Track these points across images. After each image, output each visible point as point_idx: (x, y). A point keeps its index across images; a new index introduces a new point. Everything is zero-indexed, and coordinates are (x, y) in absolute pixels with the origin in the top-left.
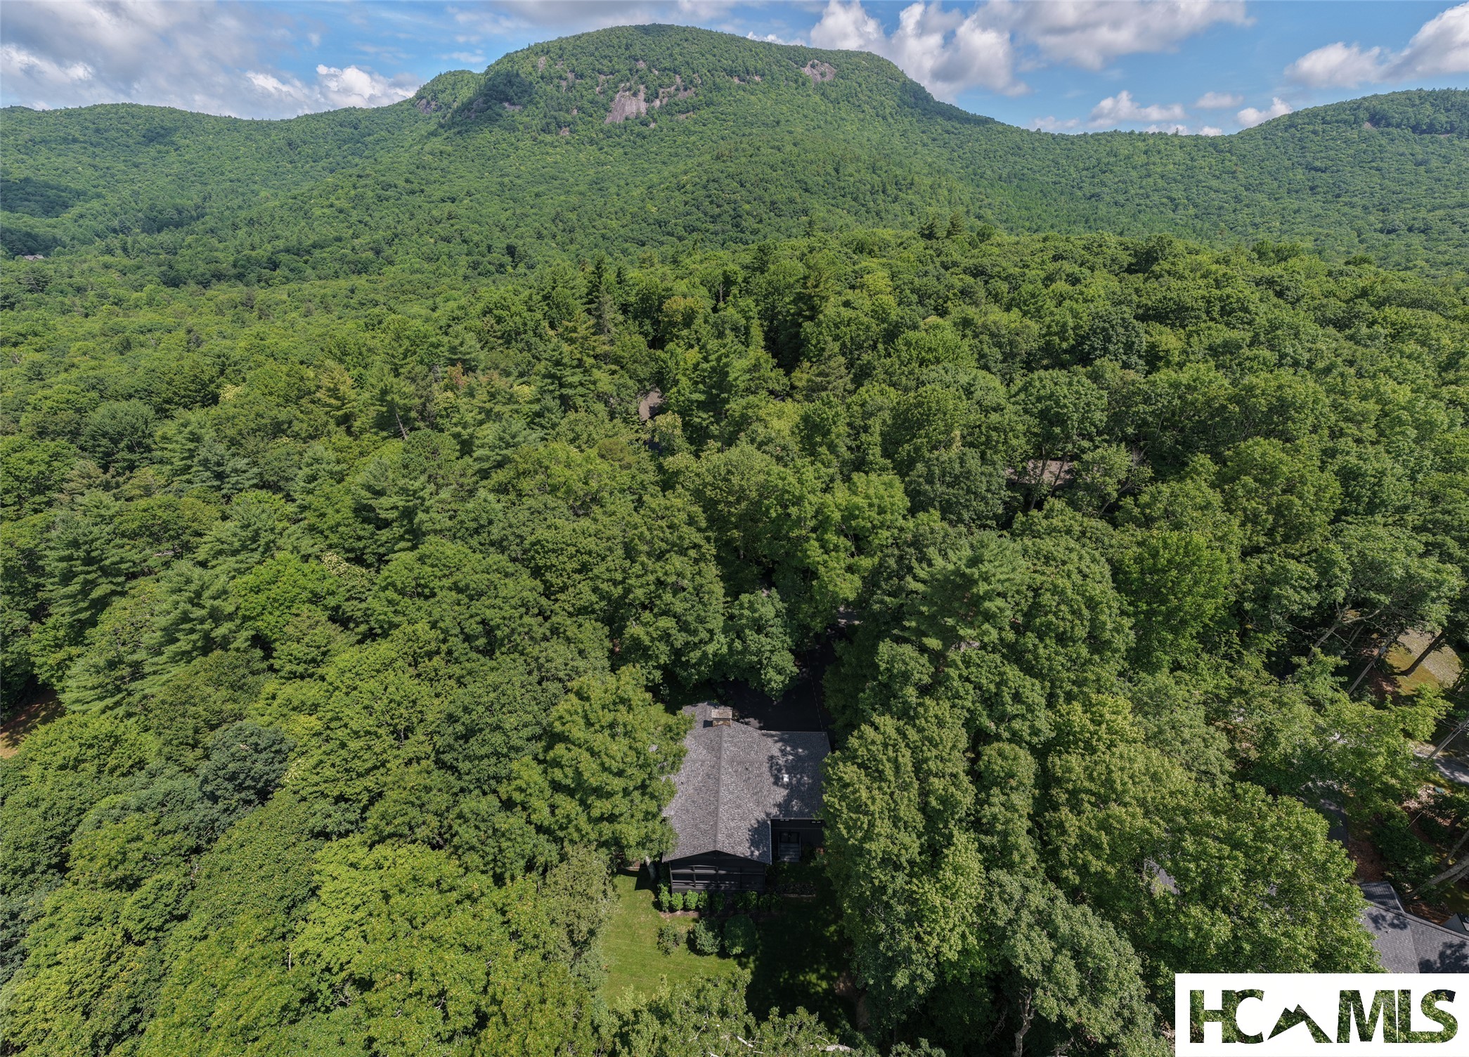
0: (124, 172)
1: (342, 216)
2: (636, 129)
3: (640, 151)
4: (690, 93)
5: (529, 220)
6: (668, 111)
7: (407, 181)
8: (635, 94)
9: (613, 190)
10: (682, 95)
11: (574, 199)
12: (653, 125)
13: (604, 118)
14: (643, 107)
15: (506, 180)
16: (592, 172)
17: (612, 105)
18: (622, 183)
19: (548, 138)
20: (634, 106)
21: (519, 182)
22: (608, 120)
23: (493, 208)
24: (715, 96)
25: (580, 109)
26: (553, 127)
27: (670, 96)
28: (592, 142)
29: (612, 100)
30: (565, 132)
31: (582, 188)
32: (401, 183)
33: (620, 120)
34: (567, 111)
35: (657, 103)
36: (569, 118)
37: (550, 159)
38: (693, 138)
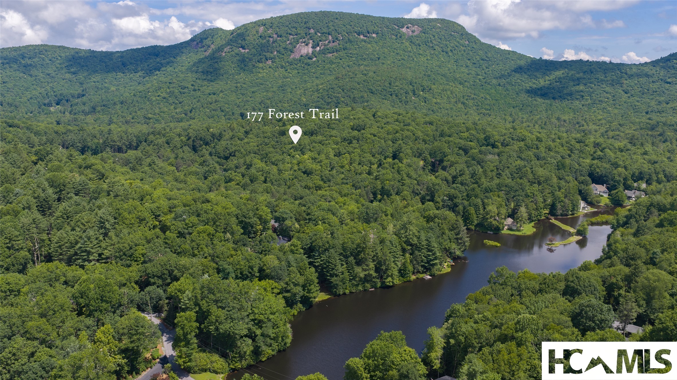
0: (44, 78)
1: (165, 100)
2: (305, 61)
3: (306, 71)
4: (336, 44)
5: (249, 103)
6: (322, 52)
7: (192, 85)
8: (307, 45)
9: (289, 90)
10: (331, 45)
11: (270, 95)
12: (314, 59)
13: (290, 55)
14: (310, 50)
15: (239, 85)
16: (280, 82)
17: (295, 49)
18: (294, 87)
19: (261, 65)
20: (307, 50)
21: (244, 86)
22: (292, 57)
23: (233, 97)
24: (348, 45)
25: (278, 51)
26: (263, 60)
27: (325, 45)
28: (282, 67)
29: (295, 47)
30: (269, 62)
31: (275, 89)
32: (190, 86)
33: (298, 57)
34: (272, 53)
35: (318, 48)
36: (272, 55)
37: (260, 75)
38: (333, 66)
